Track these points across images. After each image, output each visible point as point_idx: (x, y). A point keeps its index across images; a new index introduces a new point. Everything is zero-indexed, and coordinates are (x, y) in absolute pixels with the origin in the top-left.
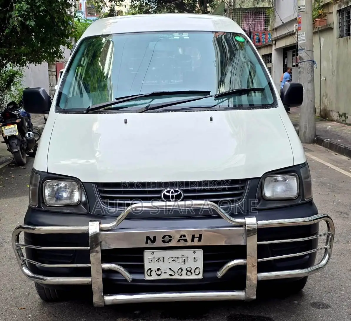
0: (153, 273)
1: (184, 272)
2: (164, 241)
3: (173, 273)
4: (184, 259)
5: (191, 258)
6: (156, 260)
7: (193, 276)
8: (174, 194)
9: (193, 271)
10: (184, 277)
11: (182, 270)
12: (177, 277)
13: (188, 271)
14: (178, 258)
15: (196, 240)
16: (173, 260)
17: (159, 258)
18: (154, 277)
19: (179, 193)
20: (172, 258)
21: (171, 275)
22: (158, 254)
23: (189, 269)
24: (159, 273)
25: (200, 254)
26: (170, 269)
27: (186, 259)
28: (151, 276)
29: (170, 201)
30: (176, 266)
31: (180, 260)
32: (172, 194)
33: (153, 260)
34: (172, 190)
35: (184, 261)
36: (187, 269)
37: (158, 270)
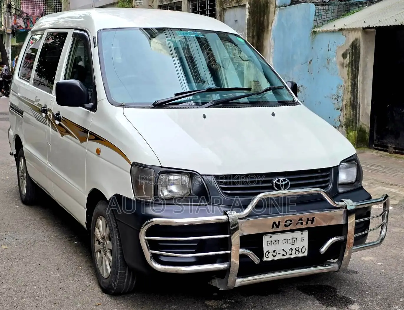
0: (270, 255)
1: (294, 251)
2: (286, 226)
3: (285, 253)
4: (294, 240)
5: (299, 239)
6: (273, 243)
7: (300, 255)
8: (284, 183)
9: (300, 250)
10: (294, 256)
11: (292, 250)
12: (288, 256)
13: (296, 250)
14: (289, 239)
15: (310, 222)
16: (286, 242)
17: (275, 241)
18: (271, 258)
19: (286, 182)
20: (285, 240)
21: (283, 255)
22: (275, 237)
23: (297, 249)
24: (274, 254)
25: (306, 234)
26: (283, 250)
27: (295, 240)
28: (268, 257)
29: (281, 189)
30: (287, 247)
31: (291, 241)
32: (282, 183)
33: (270, 242)
34: (281, 179)
35: (294, 242)
36: (296, 249)
37: (274, 251)
